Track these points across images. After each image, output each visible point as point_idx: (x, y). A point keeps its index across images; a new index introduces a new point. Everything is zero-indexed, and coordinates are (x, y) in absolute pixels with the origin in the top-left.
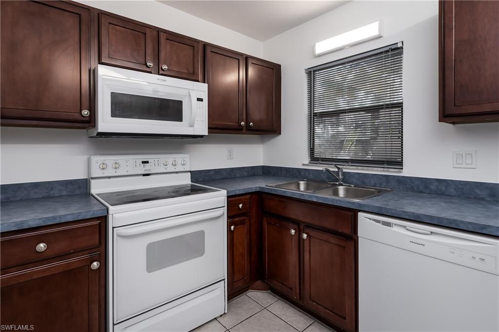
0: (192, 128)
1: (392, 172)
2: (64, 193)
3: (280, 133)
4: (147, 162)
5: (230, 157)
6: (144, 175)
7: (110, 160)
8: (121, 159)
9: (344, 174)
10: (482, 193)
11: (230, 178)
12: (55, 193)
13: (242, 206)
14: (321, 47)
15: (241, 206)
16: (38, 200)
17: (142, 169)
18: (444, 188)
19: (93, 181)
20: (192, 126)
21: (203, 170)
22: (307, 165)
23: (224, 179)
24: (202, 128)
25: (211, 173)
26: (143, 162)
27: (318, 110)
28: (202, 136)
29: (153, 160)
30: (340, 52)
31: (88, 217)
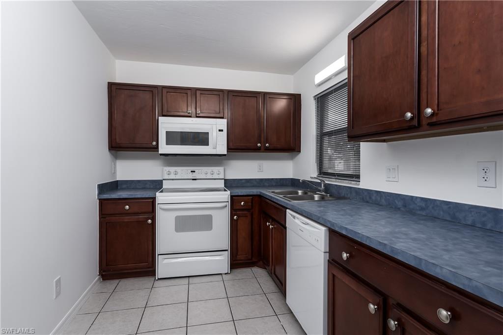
0: (215, 150)
1: (352, 185)
2: (152, 187)
3: (299, 151)
4: (194, 172)
5: (260, 170)
6: (193, 179)
7: (172, 169)
8: (179, 169)
9: (326, 185)
10: (399, 204)
11: (259, 186)
12: (148, 186)
13: (244, 204)
14: (319, 78)
15: (242, 203)
16: (140, 189)
17: (191, 176)
18: (379, 199)
19: (164, 181)
20: (215, 148)
21: (236, 179)
22: (315, 178)
23: (253, 186)
24: (222, 149)
25: (243, 181)
26: (192, 172)
27: (326, 130)
28: (225, 155)
29: (198, 170)
30: (330, 81)
31: (147, 197)
